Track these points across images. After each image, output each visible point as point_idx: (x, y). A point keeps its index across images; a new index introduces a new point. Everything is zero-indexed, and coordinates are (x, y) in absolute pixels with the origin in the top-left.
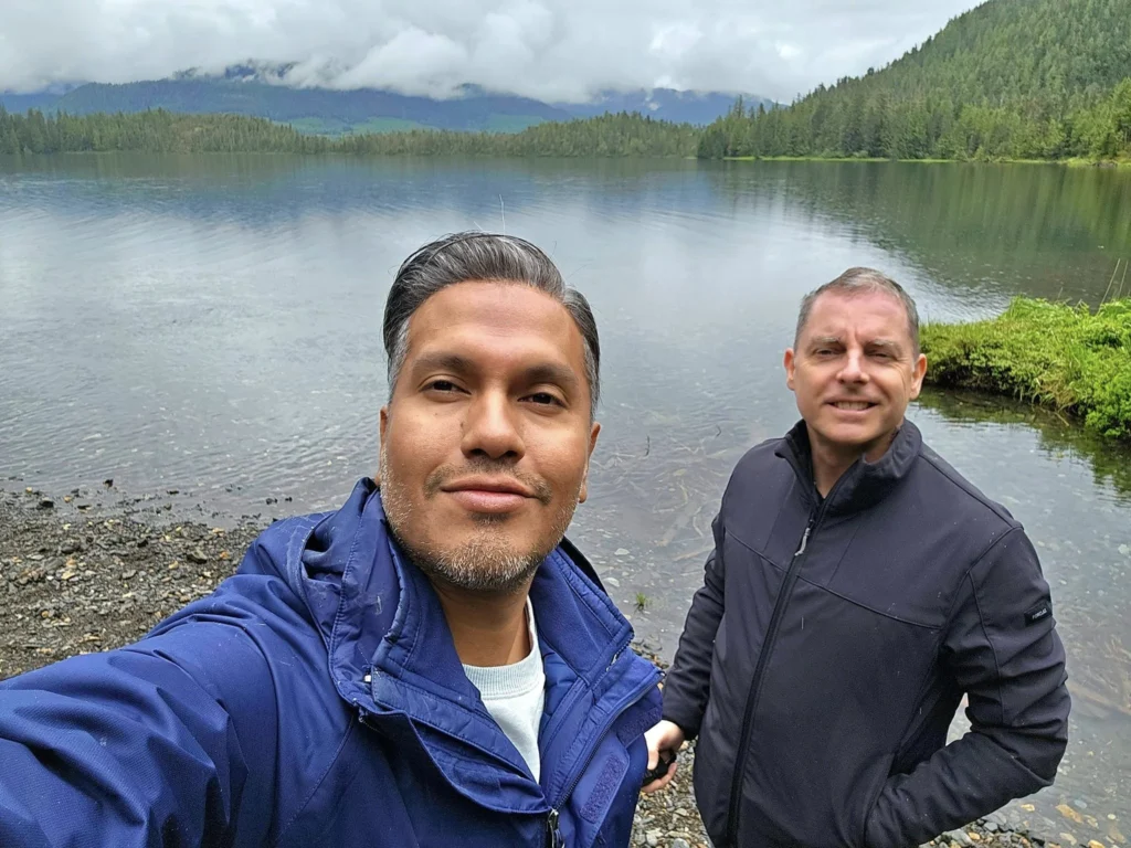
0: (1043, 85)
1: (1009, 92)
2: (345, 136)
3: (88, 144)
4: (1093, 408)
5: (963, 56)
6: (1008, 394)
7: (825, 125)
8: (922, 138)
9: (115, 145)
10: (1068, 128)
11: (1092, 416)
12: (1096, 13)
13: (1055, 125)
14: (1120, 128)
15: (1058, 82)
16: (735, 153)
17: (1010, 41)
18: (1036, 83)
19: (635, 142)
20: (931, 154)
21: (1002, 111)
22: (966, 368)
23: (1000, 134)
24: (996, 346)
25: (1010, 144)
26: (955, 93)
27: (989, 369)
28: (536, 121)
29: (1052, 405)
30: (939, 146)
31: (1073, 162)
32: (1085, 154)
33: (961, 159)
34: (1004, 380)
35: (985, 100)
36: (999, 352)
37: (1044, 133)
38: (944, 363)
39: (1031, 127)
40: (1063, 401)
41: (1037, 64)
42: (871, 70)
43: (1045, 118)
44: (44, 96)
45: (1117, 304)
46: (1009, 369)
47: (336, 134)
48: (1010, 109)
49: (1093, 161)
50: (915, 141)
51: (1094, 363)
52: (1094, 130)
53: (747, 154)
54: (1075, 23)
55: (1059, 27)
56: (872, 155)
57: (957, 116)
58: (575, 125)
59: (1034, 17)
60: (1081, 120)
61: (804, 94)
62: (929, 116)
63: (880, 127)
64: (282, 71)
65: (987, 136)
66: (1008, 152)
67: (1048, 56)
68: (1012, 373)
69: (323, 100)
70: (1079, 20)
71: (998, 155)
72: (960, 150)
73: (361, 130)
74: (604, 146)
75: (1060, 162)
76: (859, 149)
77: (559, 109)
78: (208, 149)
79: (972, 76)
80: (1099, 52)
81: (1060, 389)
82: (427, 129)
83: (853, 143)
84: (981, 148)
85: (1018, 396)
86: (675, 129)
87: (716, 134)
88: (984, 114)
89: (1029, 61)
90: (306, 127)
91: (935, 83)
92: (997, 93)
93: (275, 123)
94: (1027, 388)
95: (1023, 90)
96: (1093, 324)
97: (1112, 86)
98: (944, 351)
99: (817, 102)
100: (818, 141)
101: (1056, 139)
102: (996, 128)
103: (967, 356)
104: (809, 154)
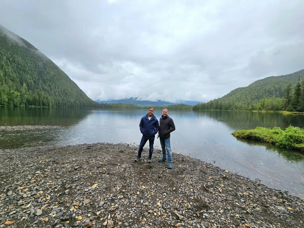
0: (247, 100)
1: (242, 101)
2: (144, 106)
3: (112, 107)
4: (277, 143)
5: (234, 96)
6: (260, 140)
7: (212, 105)
8: (228, 107)
9: (115, 107)
10: (252, 106)
11: (277, 144)
12: (255, 90)
13: (250, 106)
14: (262, 106)
15: (250, 100)
16: (198, 109)
17: (241, 94)
18: (246, 100)
19: (183, 108)
20: (230, 110)
21: (241, 104)
22: (251, 136)
23: (241, 107)
24: (256, 133)
25: (243, 109)
26: (233, 101)
27: (256, 137)
28: (170, 105)
29: (268, 142)
30: (231, 108)
31: (254, 111)
32: (256, 110)
33: (235, 110)
34: (259, 138)
35: (238, 102)
36: (257, 134)
37: (248, 107)
38: (247, 135)
39: (246, 106)
40: (270, 141)
41: (246, 97)
42: (219, 98)
43: (248, 104)
44: (108, 101)
45: (276, 128)
46: (259, 137)
47: (143, 106)
48: (242, 103)
49: (258, 111)
50: (227, 108)
51: (275, 136)
52: (257, 106)
53: (200, 109)
54: (251, 91)
55: (249, 92)
56: (220, 110)
57: (233, 104)
58: (175, 105)
59: (244, 90)
60: (255, 105)
61: (209, 101)
62: (229, 104)
63: (221, 106)
64: (136, 98)
65: (239, 107)
66: (242, 109)
67: (248, 96)
68: (260, 137)
69: (140, 102)
70: (252, 91)
71: (241, 110)
72: (234, 109)
73: (146, 106)
74: (179, 108)
75: (252, 111)
76: (218, 109)
77: (173, 103)
78: (126, 108)
79: (235, 99)
80: (256, 95)
81: (269, 140)
82: (155, 106)
83: (217, 108)
84: (238, 109)
85: (261, 141)
86: (189, 106)
87: (195, 106)
88: (238, 104)
89: (245, 97)
90: (139, 105)
91: (229, 100)
92: (240, 101)
93: (135, 105)
94: (263, 140)
95: (244, 101)
96: (273, 131)
97: (259, 100)
98: (247, 134)
99: (211, 102)
100: (211, 108)
101: (251, 108)
102: (240, 106)
103: (251, 134)
104: (210, 109)
